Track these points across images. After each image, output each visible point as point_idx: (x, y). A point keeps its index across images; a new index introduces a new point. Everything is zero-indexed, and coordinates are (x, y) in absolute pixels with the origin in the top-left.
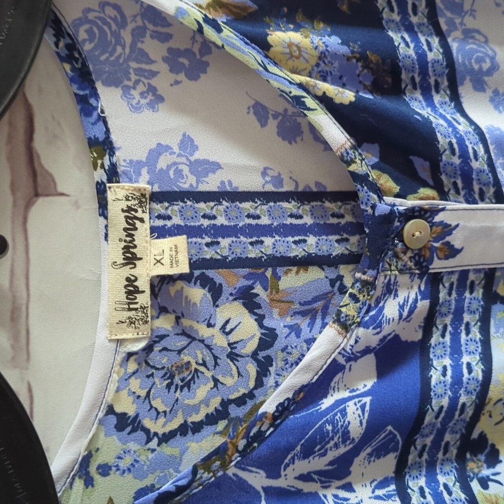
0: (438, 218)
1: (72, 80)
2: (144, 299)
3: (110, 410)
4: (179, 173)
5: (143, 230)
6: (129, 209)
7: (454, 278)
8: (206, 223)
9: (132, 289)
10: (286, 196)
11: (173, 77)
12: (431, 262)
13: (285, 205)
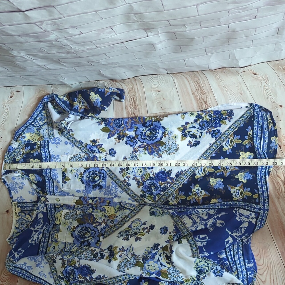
1: (9, 191)
2: (17, 214)
3: (15, 227)
4: (20, 200)
5: (16, 207)
6: (15, 205)
8: (23, 206)
9: (16, 214)
10: (33, 202)
11: (19, 189)
13: (32, 203)
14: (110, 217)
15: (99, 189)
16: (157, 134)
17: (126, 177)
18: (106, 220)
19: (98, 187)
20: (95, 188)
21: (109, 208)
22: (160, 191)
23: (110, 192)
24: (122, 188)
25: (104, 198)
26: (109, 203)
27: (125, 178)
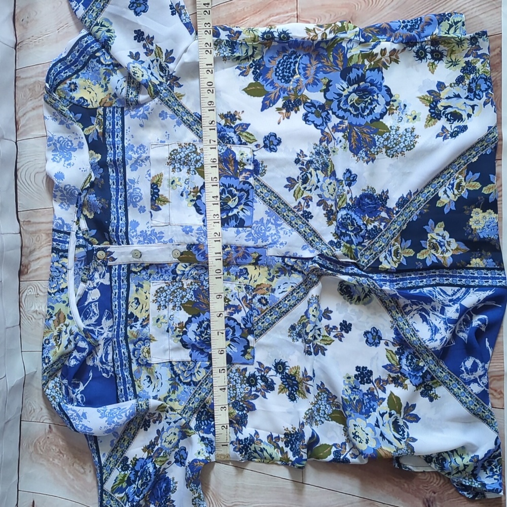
0: (108, 250)
7: (117, 267)
12: (107, 262)
14: (259, 289)
15: (236, 226)
16: (375, 104)
17: (303, 199)
18: (249, 297)
19: (233, 222)
20: (226, 225)
21: (256, 269)
22: (363, 237)
23: (265, 233)
24: (291, 223)
25: (247, 247)
26: (258, 259)
27: (300, 199)
